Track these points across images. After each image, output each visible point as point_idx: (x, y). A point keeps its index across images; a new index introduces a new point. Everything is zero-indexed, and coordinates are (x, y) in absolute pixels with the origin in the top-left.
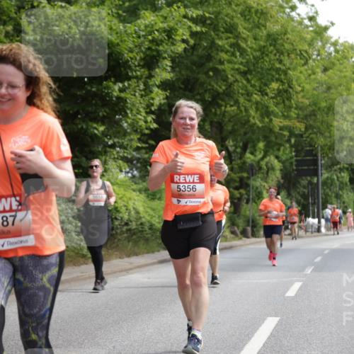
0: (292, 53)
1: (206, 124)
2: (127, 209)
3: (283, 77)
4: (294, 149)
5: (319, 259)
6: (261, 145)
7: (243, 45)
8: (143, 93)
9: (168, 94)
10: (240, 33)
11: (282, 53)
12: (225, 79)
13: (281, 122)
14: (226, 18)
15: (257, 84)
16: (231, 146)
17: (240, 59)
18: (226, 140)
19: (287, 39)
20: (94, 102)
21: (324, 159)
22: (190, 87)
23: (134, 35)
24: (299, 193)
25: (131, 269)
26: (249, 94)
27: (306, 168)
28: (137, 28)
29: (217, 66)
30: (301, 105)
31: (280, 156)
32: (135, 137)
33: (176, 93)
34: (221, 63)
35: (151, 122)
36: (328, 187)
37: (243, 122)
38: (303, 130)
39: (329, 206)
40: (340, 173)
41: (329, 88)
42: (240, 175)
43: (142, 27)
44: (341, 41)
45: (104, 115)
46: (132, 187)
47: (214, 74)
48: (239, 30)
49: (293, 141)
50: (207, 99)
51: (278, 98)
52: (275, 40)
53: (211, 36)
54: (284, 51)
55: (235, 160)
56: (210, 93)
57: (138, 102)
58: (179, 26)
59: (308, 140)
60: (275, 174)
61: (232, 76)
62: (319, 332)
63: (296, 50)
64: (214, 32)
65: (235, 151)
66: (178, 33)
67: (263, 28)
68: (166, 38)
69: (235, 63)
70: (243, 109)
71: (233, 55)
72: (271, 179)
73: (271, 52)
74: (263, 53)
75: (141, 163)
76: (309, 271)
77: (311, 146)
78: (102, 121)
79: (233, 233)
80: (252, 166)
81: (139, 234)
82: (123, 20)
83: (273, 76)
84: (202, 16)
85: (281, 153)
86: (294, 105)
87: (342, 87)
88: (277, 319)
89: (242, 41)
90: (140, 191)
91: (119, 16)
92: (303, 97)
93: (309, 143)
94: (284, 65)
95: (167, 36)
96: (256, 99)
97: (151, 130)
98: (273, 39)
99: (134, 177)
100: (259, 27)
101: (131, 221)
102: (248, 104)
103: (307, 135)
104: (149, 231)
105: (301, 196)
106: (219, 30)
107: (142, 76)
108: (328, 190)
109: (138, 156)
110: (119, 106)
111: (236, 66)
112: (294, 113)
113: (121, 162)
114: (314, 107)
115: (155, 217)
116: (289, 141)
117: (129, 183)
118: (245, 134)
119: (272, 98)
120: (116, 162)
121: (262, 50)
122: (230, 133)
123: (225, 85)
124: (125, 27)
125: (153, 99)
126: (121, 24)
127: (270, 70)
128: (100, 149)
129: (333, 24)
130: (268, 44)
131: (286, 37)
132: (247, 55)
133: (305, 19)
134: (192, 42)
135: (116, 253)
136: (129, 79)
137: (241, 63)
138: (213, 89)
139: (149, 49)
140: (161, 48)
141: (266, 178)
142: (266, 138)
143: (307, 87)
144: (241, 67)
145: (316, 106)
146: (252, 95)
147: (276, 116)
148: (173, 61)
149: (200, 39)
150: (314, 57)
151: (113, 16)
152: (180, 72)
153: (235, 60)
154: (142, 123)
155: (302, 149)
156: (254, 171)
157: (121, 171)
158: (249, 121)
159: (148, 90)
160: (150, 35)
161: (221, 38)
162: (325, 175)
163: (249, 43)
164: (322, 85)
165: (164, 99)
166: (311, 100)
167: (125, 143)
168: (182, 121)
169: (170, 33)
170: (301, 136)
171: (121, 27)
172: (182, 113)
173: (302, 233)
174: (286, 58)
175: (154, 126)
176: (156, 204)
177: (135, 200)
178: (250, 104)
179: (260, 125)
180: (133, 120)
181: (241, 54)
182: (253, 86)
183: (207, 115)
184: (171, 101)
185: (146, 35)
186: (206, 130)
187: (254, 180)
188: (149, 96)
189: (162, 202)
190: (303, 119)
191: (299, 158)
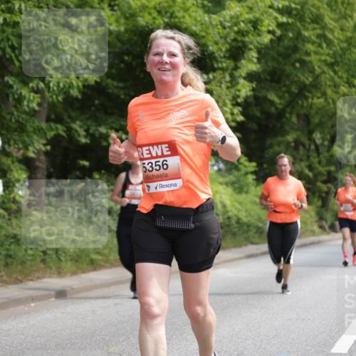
1: (293, 116)
7: (330, 36)
8: (229, 84)
9: (254, 86)
10: (326, 24)
12: (312, 71)
14: (312, 9)
15: (344, 76)
16: (319, 139)
17: (327, 51)
18: (314, 132)
22: (276, 78)
23: (219, 27)
26: (336, 86)
28: (222, 19)
29: (304, 57)
33: (263, 85)
34: (308, 54)
35: (237, 114)
37: (331, 114)
42: (327, 168)
43: (228, 18)
46: (219, 180)
47: (301, 65)
48: (325, 20)
50: (293, 90)
53: (297, 26)
55: (322, 153)
56: (296, 85)
57: (224, 93)
58: (265, 16)
61: (319, 67)
64: (300, 22)
65: (322, 144)
66: (264, 24)
67: (350, 19)
68: (252, 29)
69: (322, 54)
70: (330, 101)
71: (320, 46)
74: (350, 44)
79: (321, 227)
81: (226, 229)
82: (208, 11)
84: (287, 6)
89: (329, 33)
90: (227, 184)
91: (204, 6)
95: (253, 27)
96: (343, 91)
97: (238, 123)
99: (219, 170)
100: (345, 18)
102: (335, 96)
104: (236, 225)
106: (305, 21)
107: (227, 67)
111: (323, 58)
115: (241, 210)
117: (215, 176)
121: (349, 41)
122: (318, 125)
123: (312, 77)
124: (210, 18)
125: (239, 91)
126: (206, 15)
132: (334, 46)
134: (278, 32)
136: (214, 70)
137: (328, 55)
138: (299, 81)
139: (235, 40)
140: (247, 39)
144: (328, 58)
146: (339, 86)
148: (259, 52)
149: (286, 30)
151: (198, 6)
152: (266, 63)
153: (322, 51)
154: (228, 116)
158: (335, 114)
159: (233, 82)
160: (236, 26)
161: (307, 29)
163: (336, 34)
165: (250, 91)
169: (255, 24)
171: (207, 19)
175: (240, 118)
176: (243, 197)
177: (222, 194)
178: (337, 96)
181: (328, 46)
182: (341, 78)
183: (293, 107)
184: (257, 94)
185: (232, 26)
186: (293, 122)
187: (342, 173)
188: (236, 88)
189: (249, 195)
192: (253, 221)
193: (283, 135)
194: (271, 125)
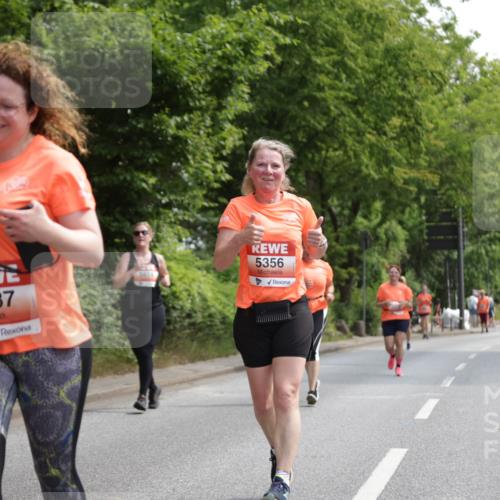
0: (421, 76)
1: (300, 175)
2: (189, 295)
3: (407, 109)
4: (424, 211)
5: (461, 367)
6: (378, 205)
7: (351, 64)
8: (210, 130)
9: (245, 133)
10: (346, 48)
11: (406, 76)
12: (326, 112)
13: (405, 173)
14: (327, 26)
15: (371, 119)
16: (336, 207)
17: (347, 84)
18: (329, 197)
19: (414, 56)
20: (141, 143)
21: (467, 226)
22: (276, 123)
23: (197, 49)
24: (432, 273)
25: (195, 380)
26: (360, 133)
27: (442, 237)
28: (200, 39)
29: (314, 93)
30: (433, 148)
31: (405, 220)
32: (200, 193)
33: (257, 131)
34: (320, 89)
35: (221, 172)
36: (473, 265)
38: (437, 184)
39: (475, 292)
40: (490, 245)
41: (473, 126)
42: (348, 247)
43: (208, 38)
44: (489, 59)
45: (155, 163)
46: (196, 264)
47: (310, 105)
48: (344, 42)
49: (423, 199)
50: (300, 139)
51: (402, 139)
52: (396, 57)
53: (305, 50)
54: (409, 72)
55: (340, 226)
56: (305, 131)
57: (203, 143)
58: (261, 36)
59: (445, 197)
60: (398, 247)
61: (336, 107)
62: (463, 469)
63: (425, 71)
64: (310, 45)
65: (341, 214)
66: (259, 46)
67: (379, 41)
68: (242, 53)
69: (340, 90)
70: (351, 153)
71: (337, 77)
72: (392, 252)
73: (391, 75)
74: (379, 75)
75: (208, 230)
76: (447, 383)
77: (448, 206)
78: (153, 169)
79: (340, 328)
80: (365, 234)
81: (207, 331)
82: (181, 28)
83: (394, 108)
84: (292, 22)
85: (406, 216)
86: (424, 149)
87: (491, 124)
88: (405, 450)
89: (349, 59)
90: (208, 269)
91: (175, 22)
92: (436, 138)
93: (445, 202)
94: (409, 92)
95: (243, 50)
96: (369, 140)
97: (222, 183)
98: (393, 56)
99: (198, 249)
100: (372, 39)
101: (195, 312)
102: (358, 147)
103: (443, 191)
104: (220, 326)
105: (436, 278)
106: (315, 43)
107: (208, 107)
108: (473, 270)
109: (204, 219)
110: (176, 150)
111: (342, 94)
113: (179, 227)
114: (452, 152)
115: (228, 305)
116: (417, 199)
117: (191, 257)
118: (355, 189)
119: (393, 139)
120: (172, 227)
121: (378, 71)
122: (334, 187)
123: (326, 121)
124: (183, 38)
125: (224, 139)
126: (178, 34)
127: (389, 99)
128: (150, 210)
129: (477, 35)
130: (386, 62)
131: (411, 53)
132: (357, 78)
133: (438, 27)
134: (278, 59)
135: (175, 356)
136: (190, 110)
137: (349, 90)
138: (308, 126)
139: (218, 68)
140: (235, 67)
141: (386, 252)
142: (384, 195)
143: (442, 123)
144: (348, 94)
145: (455, 150)
146: (364, 133)
147: (399, 164)
148: (252, 85)
149: (291, 55)
150: (452, 81)
151: (167, 22)
152: (262, 101)
153: (340, 85)
154: (209, 173)
155: (436, 212)
156: (368, 242)
157: (180, 241)
158: (360, 171)
159: (216, 127)
160: (220, 49)
161: (319, 55)
162: (468, 248)
163: (359, 61)
164: (463, 122)
165: (240, 139)
166: (447, 142)
167: (186, 202)
168: (261, 169)
169: (247, 46)
170: (434, 192)
171: (179, 38)
172: (262, 158)
173: (437, 329)
174: (413, 82)
175: (227, 177)
177: (200, 282)
178: (362, 147)
179: (376, 177)
180: (196, 168)
181: (348, 77)
182: (366, 122)
185: (214, 49)
187: (369, 254)
188: (219, 136)
190: (436, 169)
191: (432, 224)
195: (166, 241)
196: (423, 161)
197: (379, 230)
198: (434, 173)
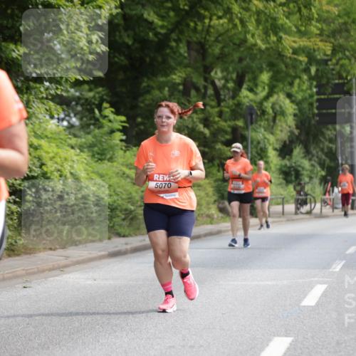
1: (181, 45)
2: (61, 176)
4: (315, 83)
6: (265, 77)
13: (294, 42)
16: (219, 80)
18: (211, 71)
20: (9, 11)
24: (322, 150)
25: (66, 266)
30: (325, 15)
31: (294, 93)
37: (237, 42)
38: (329, 52)
42: (231, 123)
46: (70, 142)
49: (313, 70)
50: (181, 7)
51: (291, 5)
55: (224, 100)
59: (338, 68)
60: (286, 122)
65: (224, 86)
70: (237, 21)
72: (279, 128)
75: (82, 105)
76: (337, 267)
79: (222, 210)
80: (250, 108)
85: (296, 88)
86: (316, 16)
88: (289, 340)
90: (81, 148)
92: (328, 3)
93: (338, 73)
96: (256, 6)
99: (71, 126)
102: (246, 15)
103: (334, 61)
105: (326, 154)
109: (77, 94)
112: (316, 26)
113: (51, 103)
114: (346, 18)
116: (307, 70)
117: (64, 135)
118: (241, 60)
119: (282, 5)
122: (218, 58)
125: (100, 7)
141: (273, 127)
142: (271, 66)
145: (349, 17)
147: (288, 32)
155: (328, 83)
156: (254, 116)
157: (52, 117)
158: (245, 41)
165: (116, 8)
166: (340, 8)
170: (326, 62)
173: (327, 210)
176: (105, 167)
177: (73, 161)
178: (248, 14)
179: (263, 47)
183: (182, 32)
184: (127, 11)
186: (181, 55)
187: (254, 130)
189: (115, 164)
190: (328, 36)
191: (323, 97)
192: (120, 202)
193: (167, 75)
194: (148, 60)
195: (37, 118)
196: (314, 29)
197: (265, 104)
198: (326, 42)
